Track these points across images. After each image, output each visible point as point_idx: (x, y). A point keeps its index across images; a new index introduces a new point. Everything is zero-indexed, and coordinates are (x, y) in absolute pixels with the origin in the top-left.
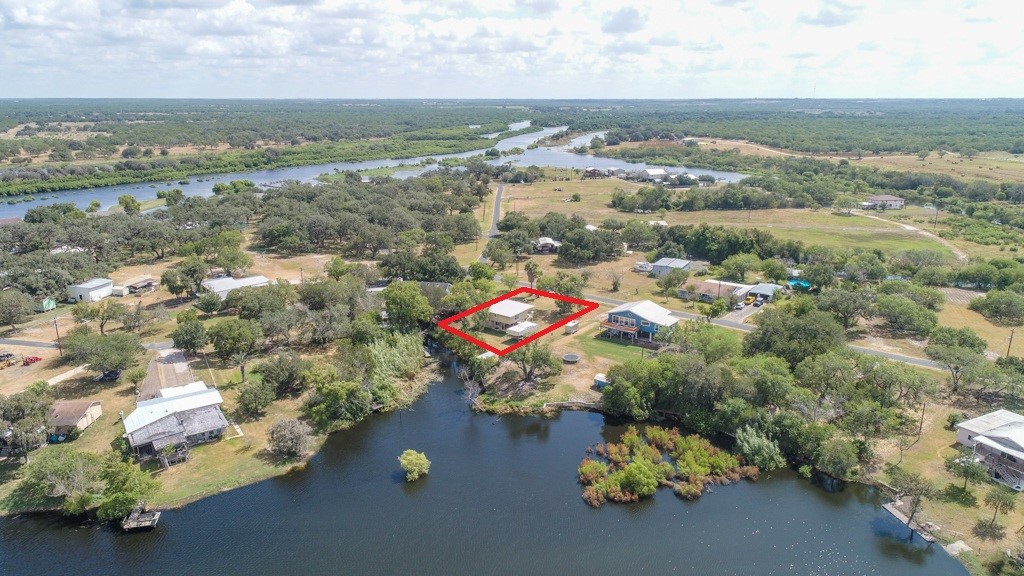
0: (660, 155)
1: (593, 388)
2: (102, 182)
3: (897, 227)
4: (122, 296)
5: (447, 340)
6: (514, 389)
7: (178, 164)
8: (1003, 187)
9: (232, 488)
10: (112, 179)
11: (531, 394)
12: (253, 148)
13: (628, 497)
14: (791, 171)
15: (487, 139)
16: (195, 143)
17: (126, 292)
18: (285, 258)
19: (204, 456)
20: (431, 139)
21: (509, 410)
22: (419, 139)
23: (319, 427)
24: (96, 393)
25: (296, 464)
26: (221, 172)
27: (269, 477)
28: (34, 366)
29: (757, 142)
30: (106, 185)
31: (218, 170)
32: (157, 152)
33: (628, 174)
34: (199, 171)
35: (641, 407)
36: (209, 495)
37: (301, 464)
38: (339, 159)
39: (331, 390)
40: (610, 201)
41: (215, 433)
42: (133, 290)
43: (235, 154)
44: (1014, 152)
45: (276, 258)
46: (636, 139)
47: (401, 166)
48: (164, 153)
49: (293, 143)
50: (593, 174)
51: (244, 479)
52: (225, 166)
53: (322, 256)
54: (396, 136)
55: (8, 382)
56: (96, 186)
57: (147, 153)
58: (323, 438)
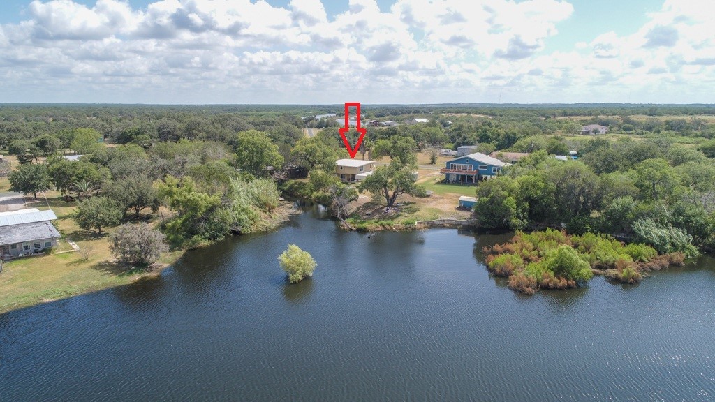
1: (458, 209)
5: (297, 189)
6: (379, 213)
9: (57, 299)
11: (398, 216)
13: (564, 282)
19: (25, 268)
21: (380, 228)
23: (174, 244)
25: (145, 274)
27: (110, 286)
35: (518, 217)
36: (23, 306)
37: (153, 275)
39: (189, 200)
41: (43, 246)
51: (76, 289)
58: (179, 254)
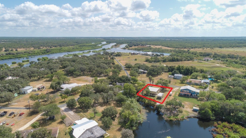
0: (144, 49)
1: (193, 111)
2: (4, 58)
3: (215, 65)
4: (36, 91)
6: (172, 113)
7: (23, 53)
8: (228, 55)
10: (7, 57)
11: (178, 114)
12: (40, 49)
14: (177, 52)
15: (99, 46)
16: (24, 48)
17: (37, 90)
18: (75, 77)
20: (85, 46)
22: (82, 46)
24: (50, 124)
26: (36, 55)
28: (23, 116)
29: (164, 46)
30: (5, 59)
31: (35, 54)
32: (14, 50)
33: (142, 54)
34: (30, 55)
35: (212, 116)
38: (66, 51)
40: (145, 60)
42: (39, 89)
43: (36, 50)
44: (220, 48)
45: (72, 78)
46: (135, 46)
47: (83, 53)
48: (16, 50)
49: (51, 47)
50: (134, 54)
52: (37, 53)
53: (85, 77)
54: (76, 45)
55: (18, 122)
56: (2, 59)
57: (12, 50)
